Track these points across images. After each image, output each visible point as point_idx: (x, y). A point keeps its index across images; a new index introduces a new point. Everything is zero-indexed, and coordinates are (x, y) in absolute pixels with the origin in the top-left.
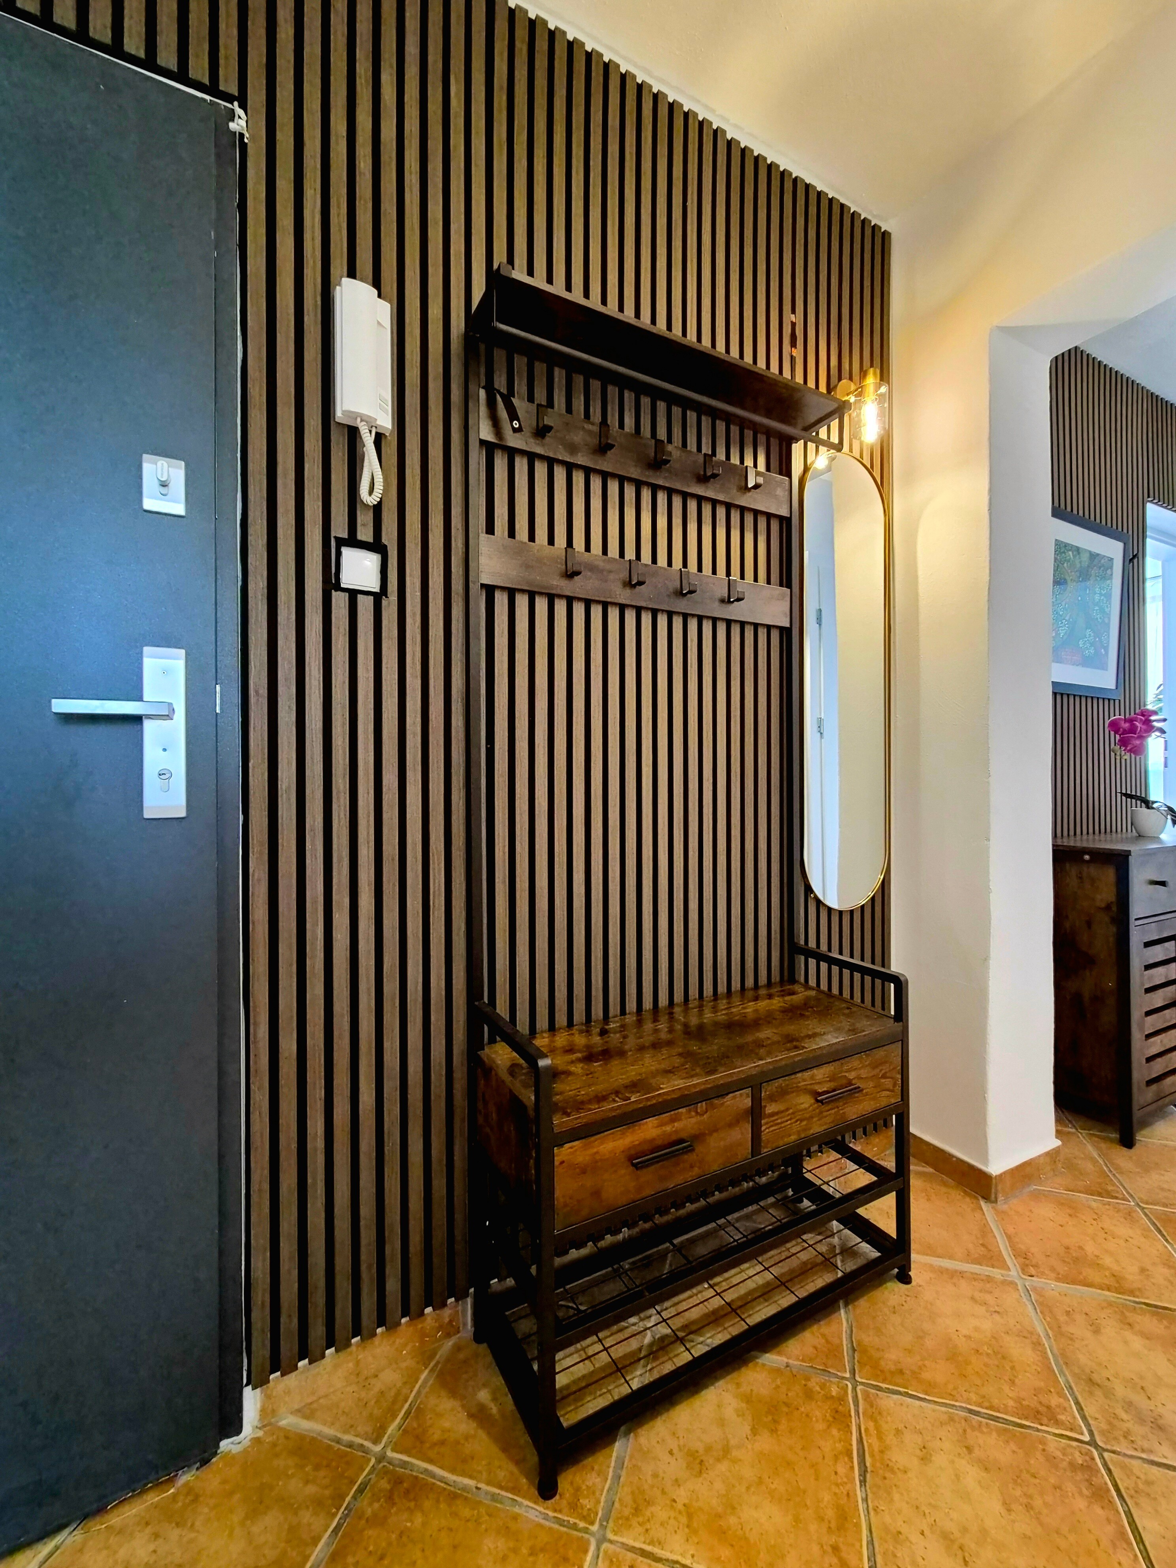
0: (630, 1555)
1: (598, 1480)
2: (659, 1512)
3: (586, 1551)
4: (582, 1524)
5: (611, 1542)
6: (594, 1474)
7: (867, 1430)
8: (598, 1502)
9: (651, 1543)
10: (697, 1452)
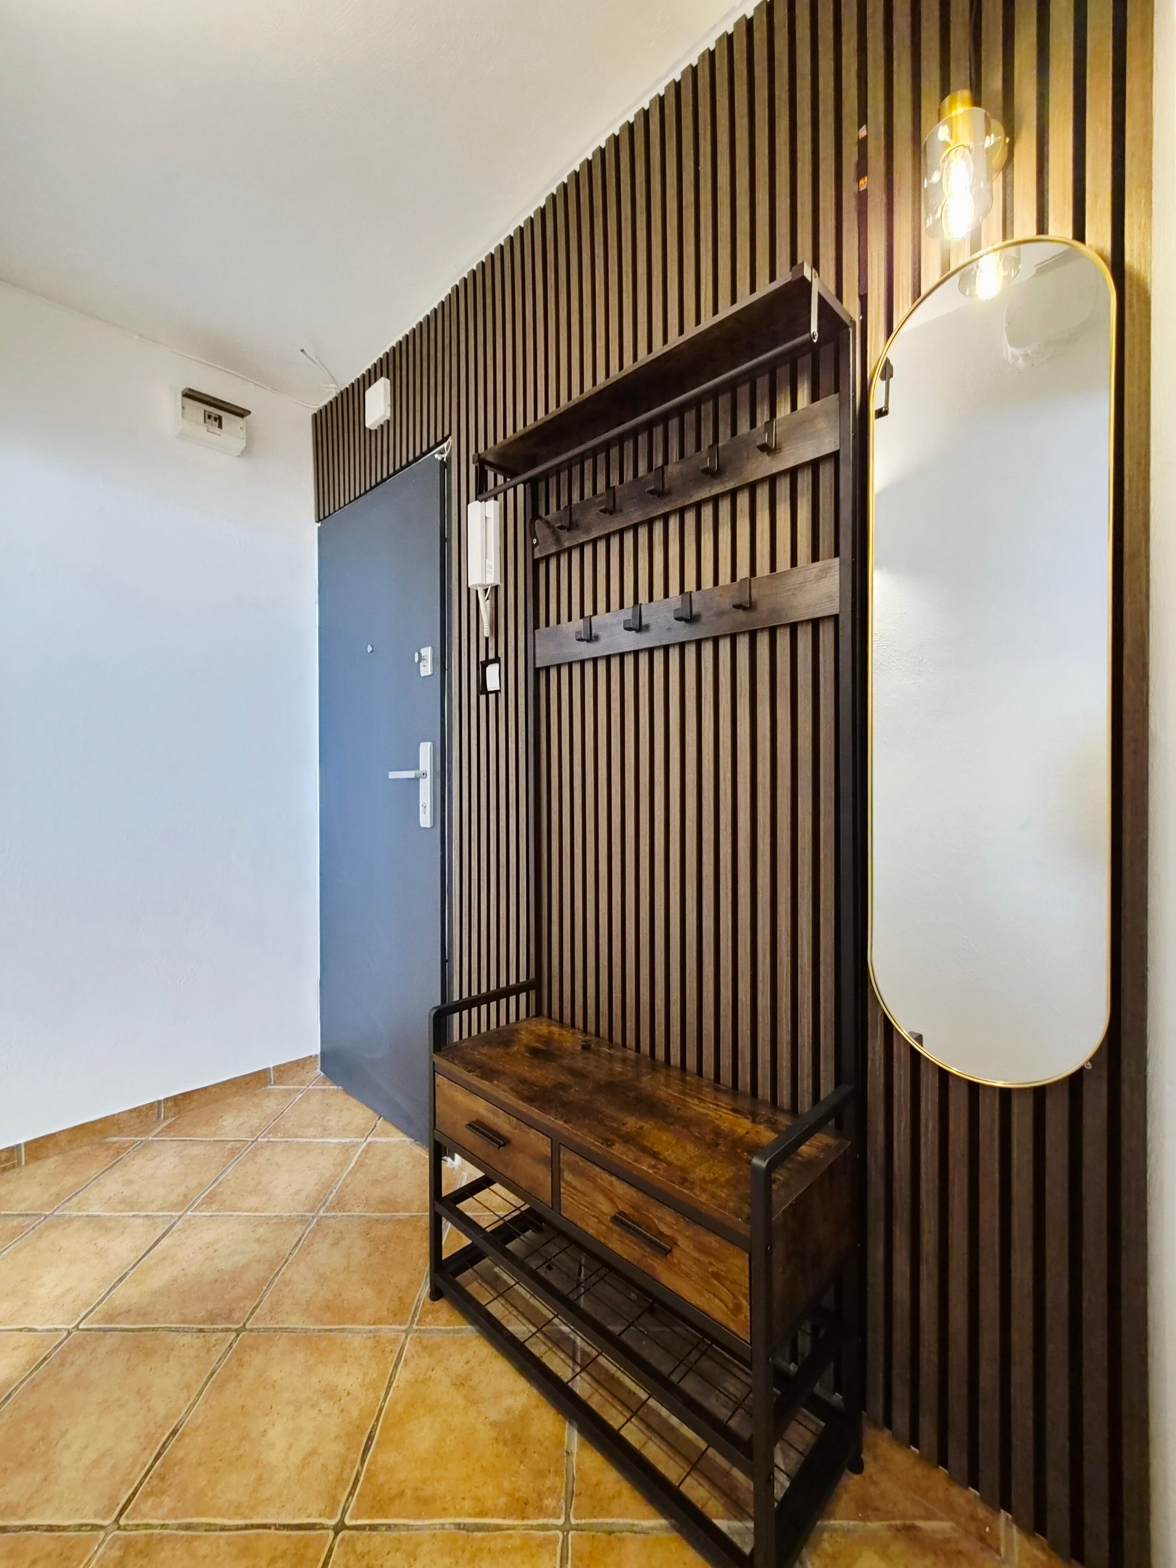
0: (398, 1350)
1: (444, 1321)
2: (425, 1361)
3: (400, 1324)
4: (416, 1319)
5: (406, 1337)
6: (447, 1317)
7: (511, 1536)
8: (430, 1324)
9: (405, 1360)
10: (471, 1380)
